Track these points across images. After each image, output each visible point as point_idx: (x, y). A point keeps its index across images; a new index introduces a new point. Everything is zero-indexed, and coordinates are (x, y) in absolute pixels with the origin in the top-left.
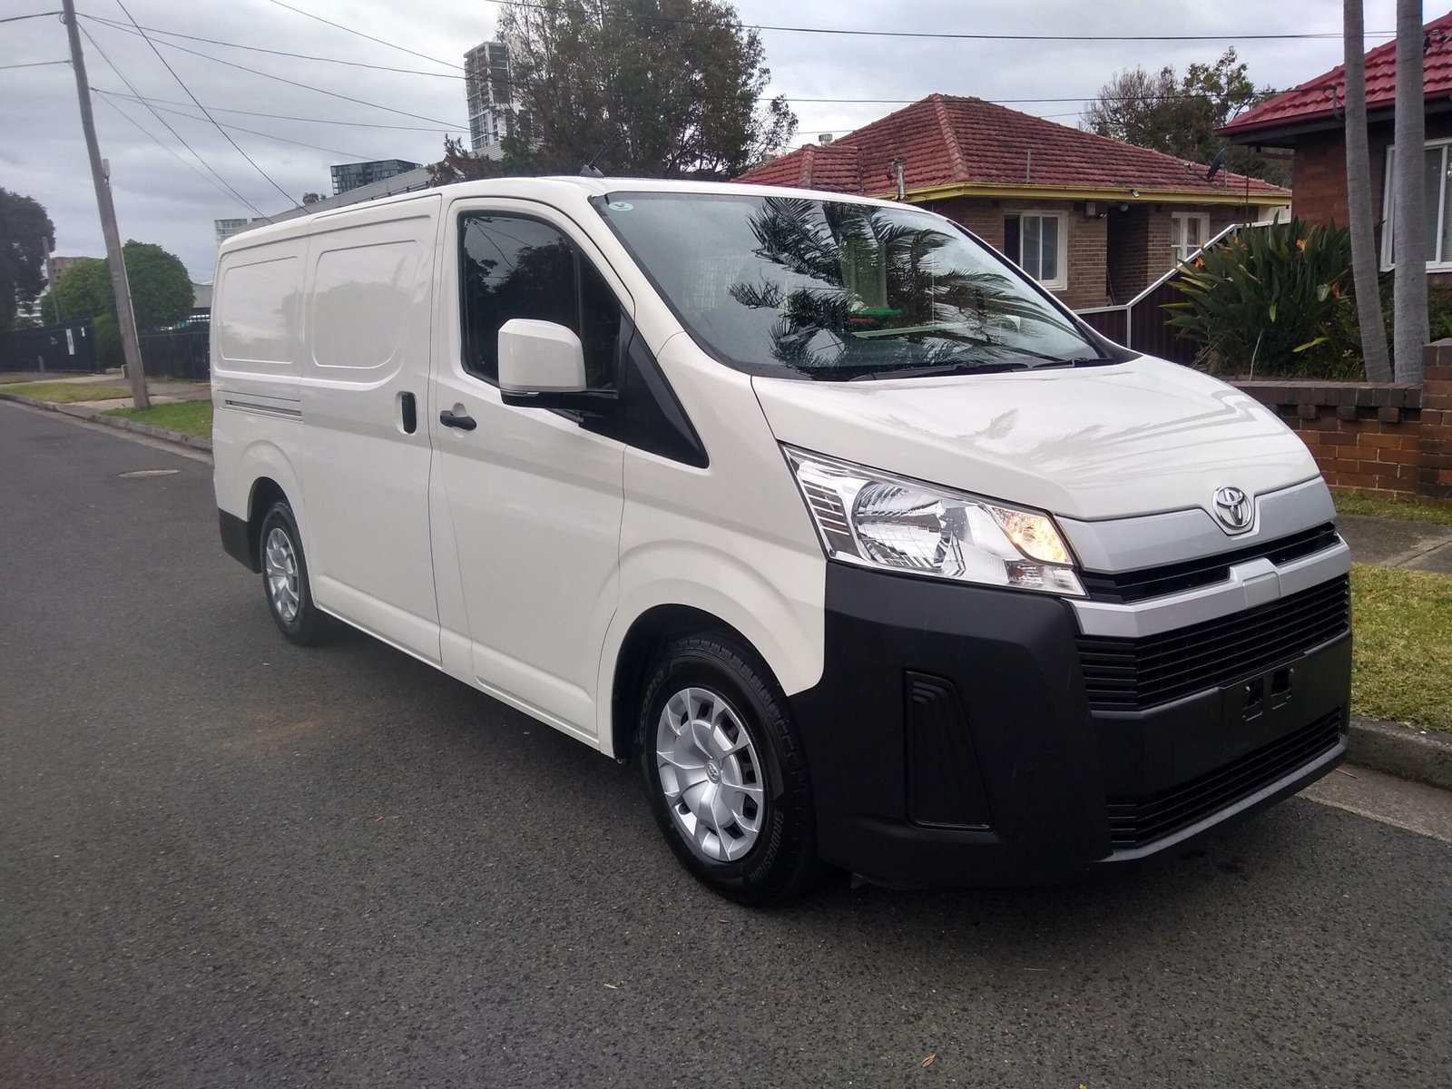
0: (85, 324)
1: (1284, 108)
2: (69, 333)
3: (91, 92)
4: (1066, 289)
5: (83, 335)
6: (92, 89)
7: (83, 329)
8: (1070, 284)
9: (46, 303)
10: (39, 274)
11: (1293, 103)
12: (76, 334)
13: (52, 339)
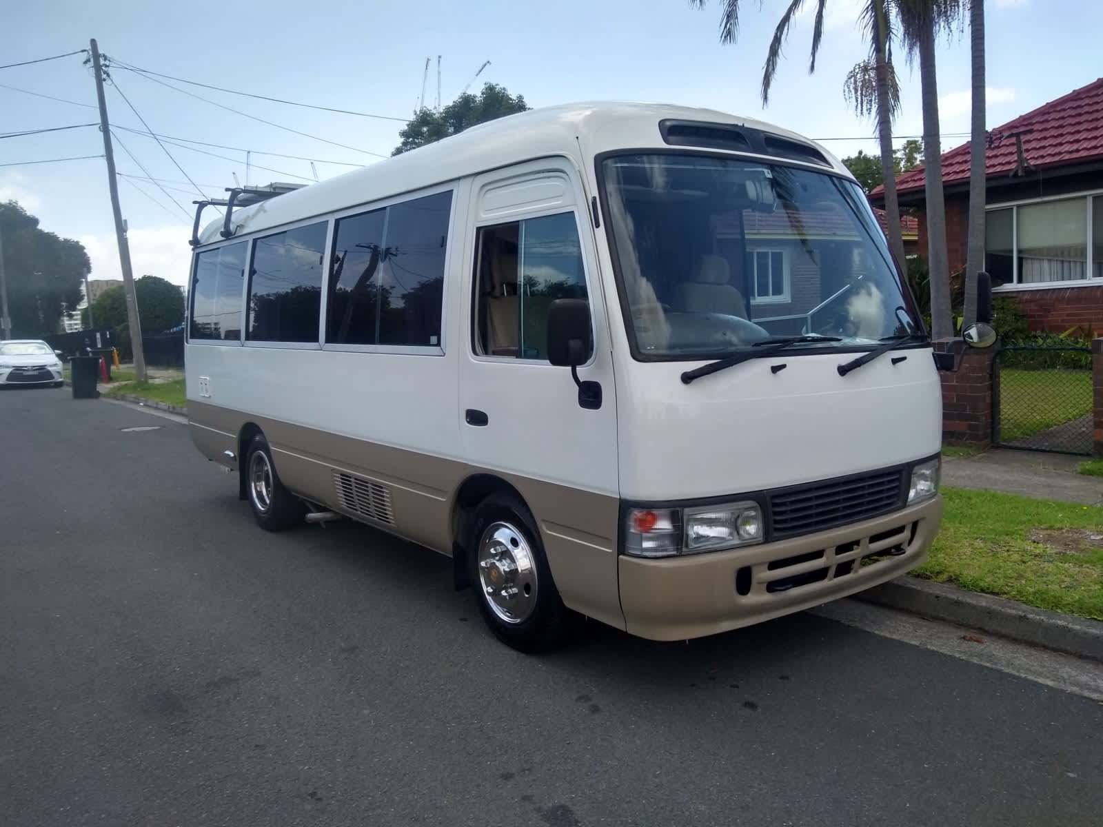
0: (110, 328)
1: (907, 182)
2: (98, 335)
3: (117, 176)
4: (790, 301)
5: (108, 336)
6: (118, 174)
7: (108, 333)
8: (793, 297)
9: (85, 314)
10: (79, 291)
11: (913, 178)
12: (103, 336)
13: (87, 339)
